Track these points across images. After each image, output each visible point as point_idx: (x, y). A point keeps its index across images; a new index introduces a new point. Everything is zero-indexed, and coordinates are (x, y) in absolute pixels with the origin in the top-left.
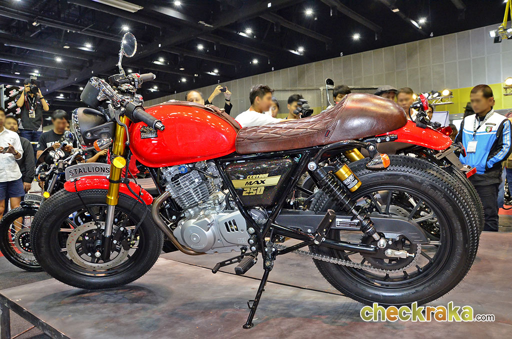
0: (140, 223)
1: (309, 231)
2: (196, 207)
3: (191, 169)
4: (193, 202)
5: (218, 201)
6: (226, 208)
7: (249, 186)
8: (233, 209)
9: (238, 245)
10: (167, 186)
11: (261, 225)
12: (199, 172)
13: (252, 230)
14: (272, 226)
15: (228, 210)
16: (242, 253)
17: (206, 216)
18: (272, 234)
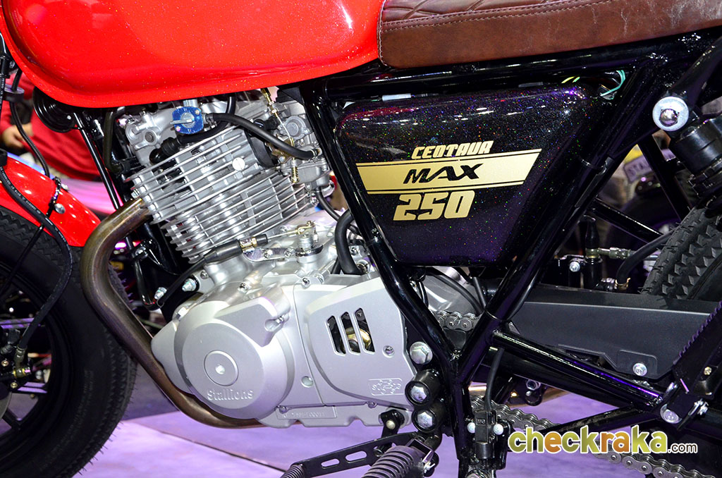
0: (45, 308)
1: (640, 369)
2: (233, 261)
3: (221, 122)
4: (227, 241)
5: (312, 242)
6: (338, 268)
7: (418, 185)
8: (360, 271)
9: (372, 403)
10: (137, 181)
11: (456, 333)
12: (250, 134)
13: (423, 351)
14: (498, 342)
15: (342, 275)
16: (387, 431)
17: (265, 291)
18: (494, 369)
